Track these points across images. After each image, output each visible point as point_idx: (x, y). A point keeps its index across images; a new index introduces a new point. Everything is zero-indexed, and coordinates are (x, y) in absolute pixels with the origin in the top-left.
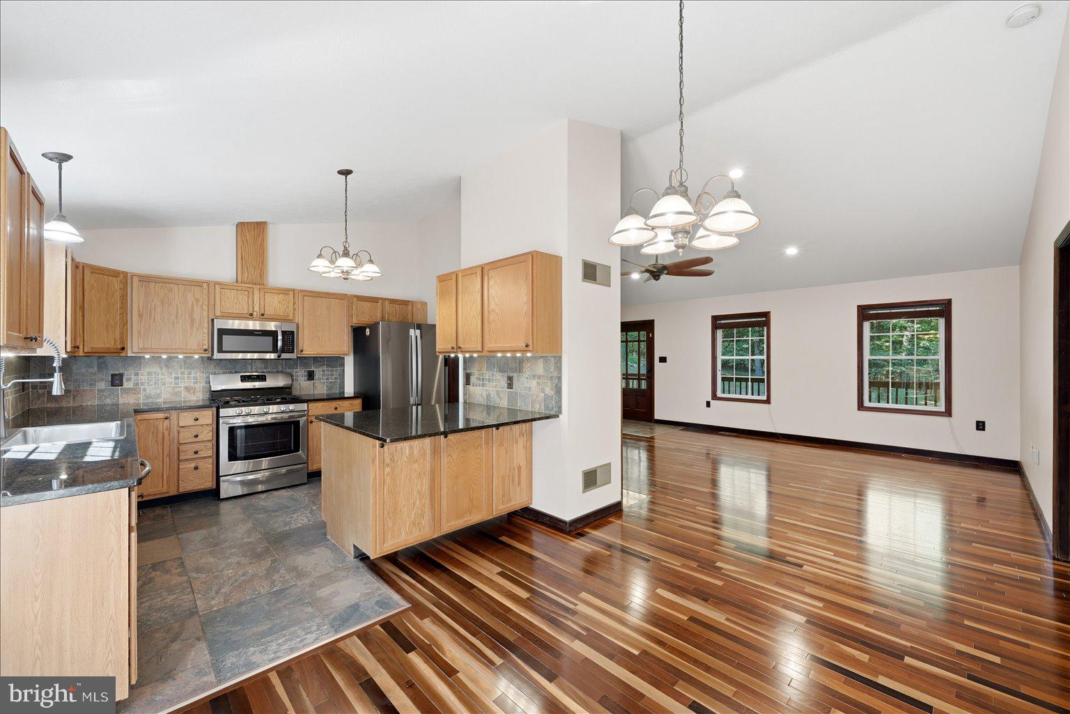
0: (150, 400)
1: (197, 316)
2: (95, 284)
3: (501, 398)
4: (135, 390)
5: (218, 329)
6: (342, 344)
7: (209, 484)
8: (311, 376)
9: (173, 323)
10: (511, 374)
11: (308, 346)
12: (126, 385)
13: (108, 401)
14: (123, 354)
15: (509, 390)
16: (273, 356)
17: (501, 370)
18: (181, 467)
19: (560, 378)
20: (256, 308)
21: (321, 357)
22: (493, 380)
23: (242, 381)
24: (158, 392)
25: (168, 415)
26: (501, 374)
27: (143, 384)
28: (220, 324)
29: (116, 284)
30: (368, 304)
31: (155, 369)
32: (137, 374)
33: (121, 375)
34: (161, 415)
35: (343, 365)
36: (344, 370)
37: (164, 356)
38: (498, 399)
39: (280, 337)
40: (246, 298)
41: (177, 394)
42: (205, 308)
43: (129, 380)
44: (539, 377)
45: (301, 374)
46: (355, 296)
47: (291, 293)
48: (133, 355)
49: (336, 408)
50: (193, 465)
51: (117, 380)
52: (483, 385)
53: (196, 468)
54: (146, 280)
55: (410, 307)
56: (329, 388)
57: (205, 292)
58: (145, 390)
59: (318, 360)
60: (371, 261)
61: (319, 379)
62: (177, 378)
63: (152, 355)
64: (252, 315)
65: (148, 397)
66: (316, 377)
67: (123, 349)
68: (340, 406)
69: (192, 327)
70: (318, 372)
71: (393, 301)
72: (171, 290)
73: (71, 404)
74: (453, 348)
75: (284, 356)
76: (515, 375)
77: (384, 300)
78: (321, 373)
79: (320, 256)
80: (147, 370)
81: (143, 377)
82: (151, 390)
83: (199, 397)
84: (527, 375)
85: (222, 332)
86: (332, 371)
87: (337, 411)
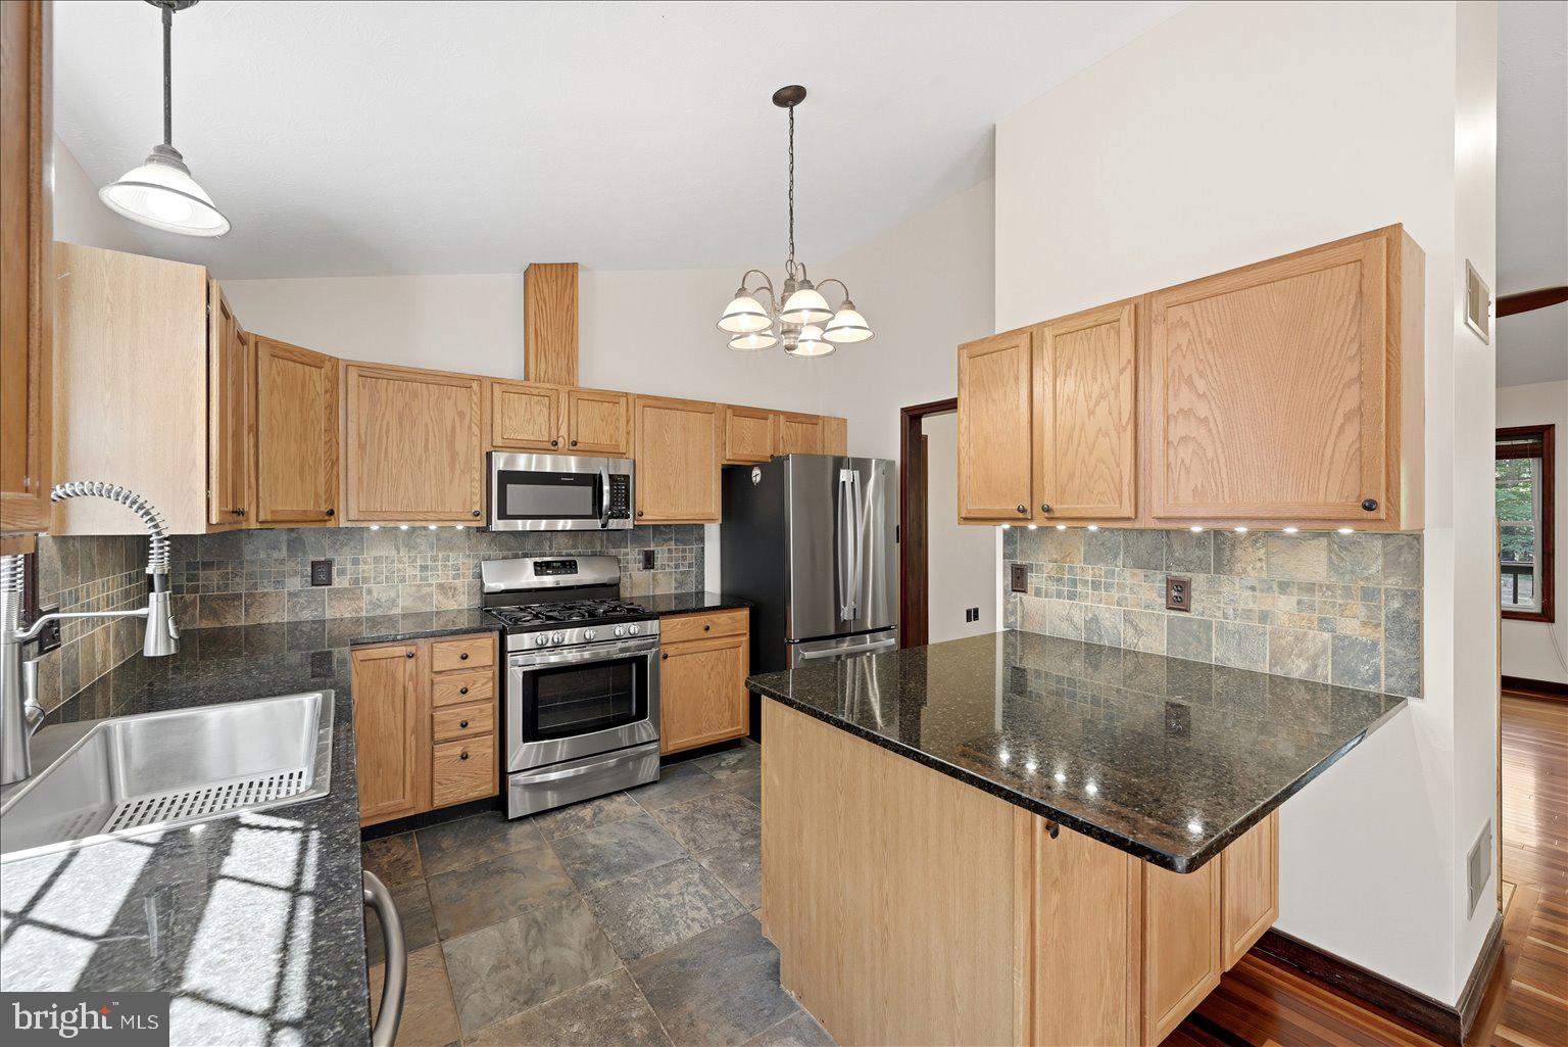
0: (379, 612)
1: (461, 446)
2: (279, 380)
3: (1139, 632)
4: (353, 592)
5: (499, 472)
6: (704, 502)
7: (487, 788)
8: (649, 561)
9: (420, 463)
10: (1183, 575)
11: (651, 505)
12: (338, 582)
13: (307, 615)
14: (331, 524)
15: (1173, 613)
16: (597, 524)
17: (1145, 564)
18: (437, 754)
19: (1413, 597)
20: (563, 432)
21: (665, 526)
22: (1108, 587)
23: (536, 572)
24: (393, 595)
25: (412, 649)
26: (1141, 572)
27: (366, 580)
28: (500, 462)
29: (318, 380)
30: (749, 422)
31: (386, 550)
32: (355, 562)
33: (329, 564)
34: (401, 650)
35: (702, 540)
36: (703, 548)
37: (404, 527)
38: (1131, 632)
39: (606, 488)
40: (545, 411)
41: (423, 599)
42: (476, 430)
43: (342, 572)
44: (1309, 588)
45: (632, 554)
46: (729, 407)
47: (623, 401)
48: (349, 525)
49: (707, 629)
50: (458, 751)
51: (321, 574)
52: (1072, 596)
53: (464, 757)
54: (372, 373)
55: (819, 428)
56: (680, 584)
57: (476, 399)
58: (369, 591)
59: (660, 530)
61: (663, 567)
62: (424, 568)
63: (383, 524)
64: (555, 443)
65: (376, 605)
66: (658, 563)
67: (331, 513)
68: (714, 623)
69: (452, 467)
70: (661, 556)
71: (792, 417)
72: (415, 395)
73: (243, 623)
74: (1023, 511)
75: (613, 524)
76: (1199, 582)
77: (777, 413)
78: (666, 555)
79: (741, 292)
80: (375, 553)
81: (366, 568)
82: (379, 592)
83: (461, 603)
84: (1251, 581)
85: (508, 477)
86: (684, 551)
87: (709, 634)
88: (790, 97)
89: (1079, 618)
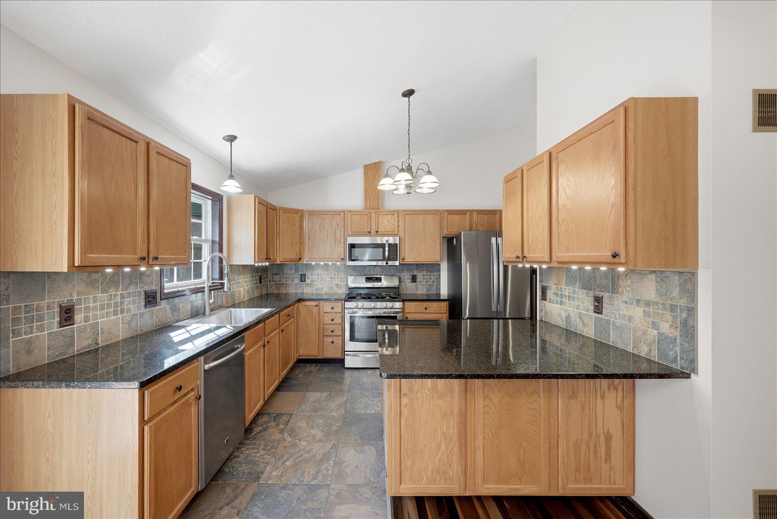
0: (318, 292)
1: (338, 235)
2: (285, 219)
3: (584, 325)
4: (311, 285)
5: (349, 244)
6: (433, 251)
7: (338, 355)
8: (414, 279)
9: (325, 242)
10: (600, 294)
11: (410, 255)
12: (308, 281)
13: (299, 291)
14: (301, 262)
15: (597, 315)
16: (384, 263)
17: (586, 287)
18: (325, 340)
20: (373, 228)
21: (421, 264)
22: (574, 299)
23: (366, 281)
24: (322, 286)
25: (317, 303)
26: (584, 291)
27: (315, 281)
28: (351, 240)
29: (297, 217)
30: (457, 217)
31: (320, 271)
32: (312, 275)
33: (305, 275)
34: (314, 303)
35: (439, 270)
36: (440, 274)
37: (322, 263)
38: (581, 324)
39: (387, 249)
40: (366, 221)
41: (331, 288)
42: (342, 229)
43: (308, 278)
44: (648, 304)
45: (407, 276)
46: (446, 211)
47: (396, 213)
48: (306, 262)
49: (426, 309)
50: (331, 340)
51: (303, 278)
52: (561, 303)
53: (332, 342)
54: (312, 213)
55: (498, 216)
56: (428, 290)
57: (342, 218)
58: (316, 285)
59: (419, 266)
60: (429, 173)
61: (420, 282)
62: (331, 278)
63: (315, 262)
64: (370, 232)
65: (317, 289)
66: (418, 280)
67: (300, 259)
68: (430, 307)
69: (335, 243)
70: (420, 276)
71: (480, 212)
72: (324, 219)
73: (284, 292)
74: (518, 257)
75: (390, 263)
76: (606, 296)
77: (471, 211)
78: (422, 277)
79: (386, 175)
80: (317, 272)
81: (315, 277)
82: (318, 285)
83: (342, 292)
84: (625, 298)
85: (352, 246)
86: (430, 275)
87: (427, 311)
88: (409, 93)
89: (563, 315)
